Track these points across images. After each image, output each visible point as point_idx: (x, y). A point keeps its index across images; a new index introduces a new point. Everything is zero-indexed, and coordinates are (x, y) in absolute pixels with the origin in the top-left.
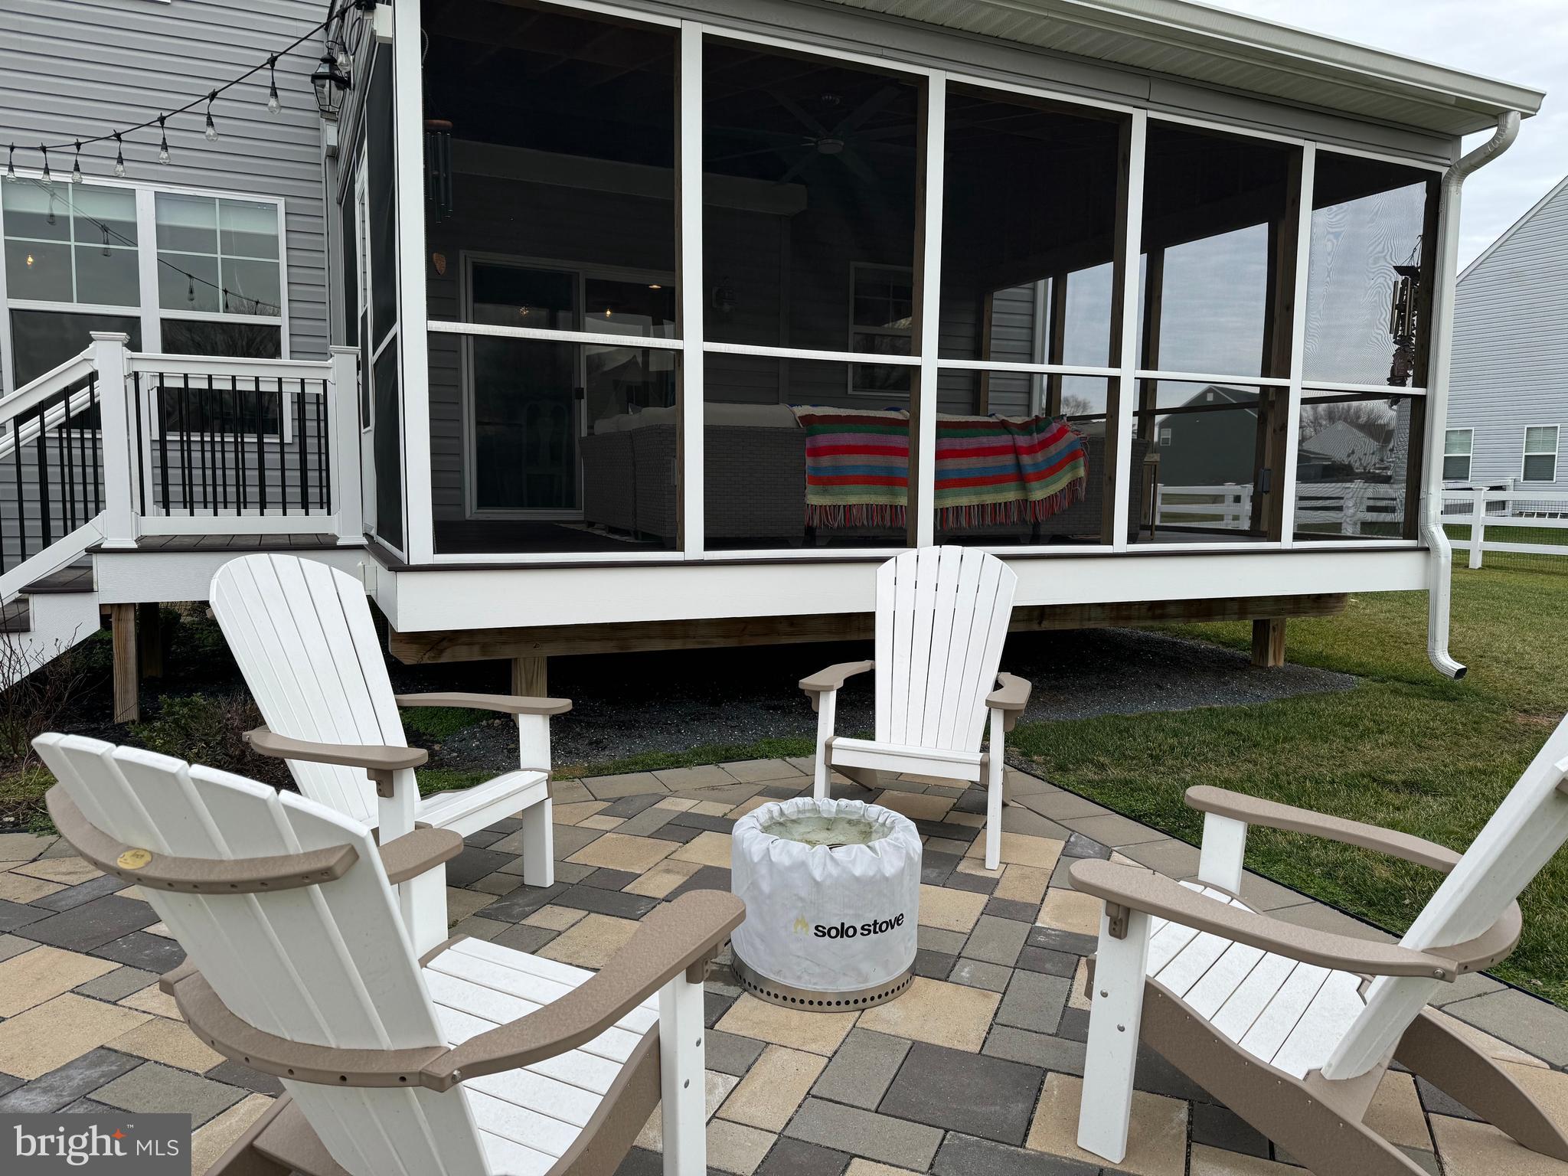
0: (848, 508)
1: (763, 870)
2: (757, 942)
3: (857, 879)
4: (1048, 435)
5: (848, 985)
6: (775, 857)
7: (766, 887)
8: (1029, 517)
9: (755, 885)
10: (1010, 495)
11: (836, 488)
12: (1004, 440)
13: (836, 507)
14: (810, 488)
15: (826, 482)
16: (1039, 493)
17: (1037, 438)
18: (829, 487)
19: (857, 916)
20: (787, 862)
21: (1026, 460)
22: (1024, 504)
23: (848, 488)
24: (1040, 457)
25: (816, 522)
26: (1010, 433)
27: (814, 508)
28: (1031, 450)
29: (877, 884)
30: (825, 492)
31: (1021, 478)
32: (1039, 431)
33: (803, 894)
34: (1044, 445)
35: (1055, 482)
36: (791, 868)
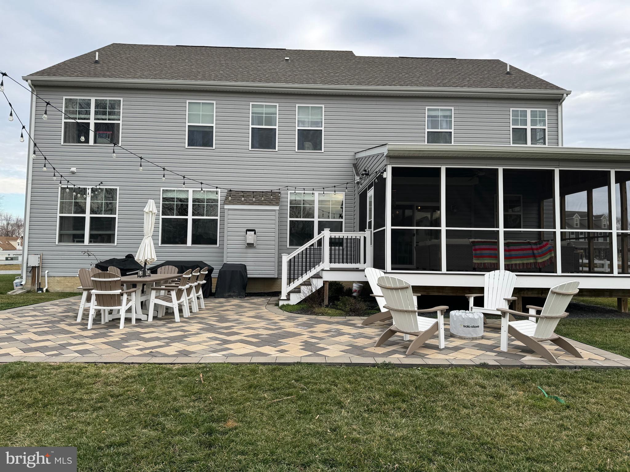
0: (485, 264)
1: (455, 317)
2: (454, 329)
3: (470, 318)
4: (542, 245)
5: (469, 336)
6: (456, 314)
7: (455, 319)
8: (537, 267)
9: (453, 319)
10: (532, 261)
11: (481, 259)
12: (529, 247)
13: (481, 263)
14: (474, 258)
15: (478, 257)
16: (540, 260)
17: (538, 246)
18: (479, 258)
19: (471, 324)
20: (458, 315)
21: (535, 252)
22: (535, 263)
23: (485, 258)
24: (540, 251)
25: (476, 267)
26: (531, 245)
27: (475, 263)
28: (537, 249)
29: (474, 319)
30: (478, 260)
31: (534, 256)
32: (539, 244)
33: (461, 320)
34: (541, 248)
35: (545, 257)
36: (459, 316)
